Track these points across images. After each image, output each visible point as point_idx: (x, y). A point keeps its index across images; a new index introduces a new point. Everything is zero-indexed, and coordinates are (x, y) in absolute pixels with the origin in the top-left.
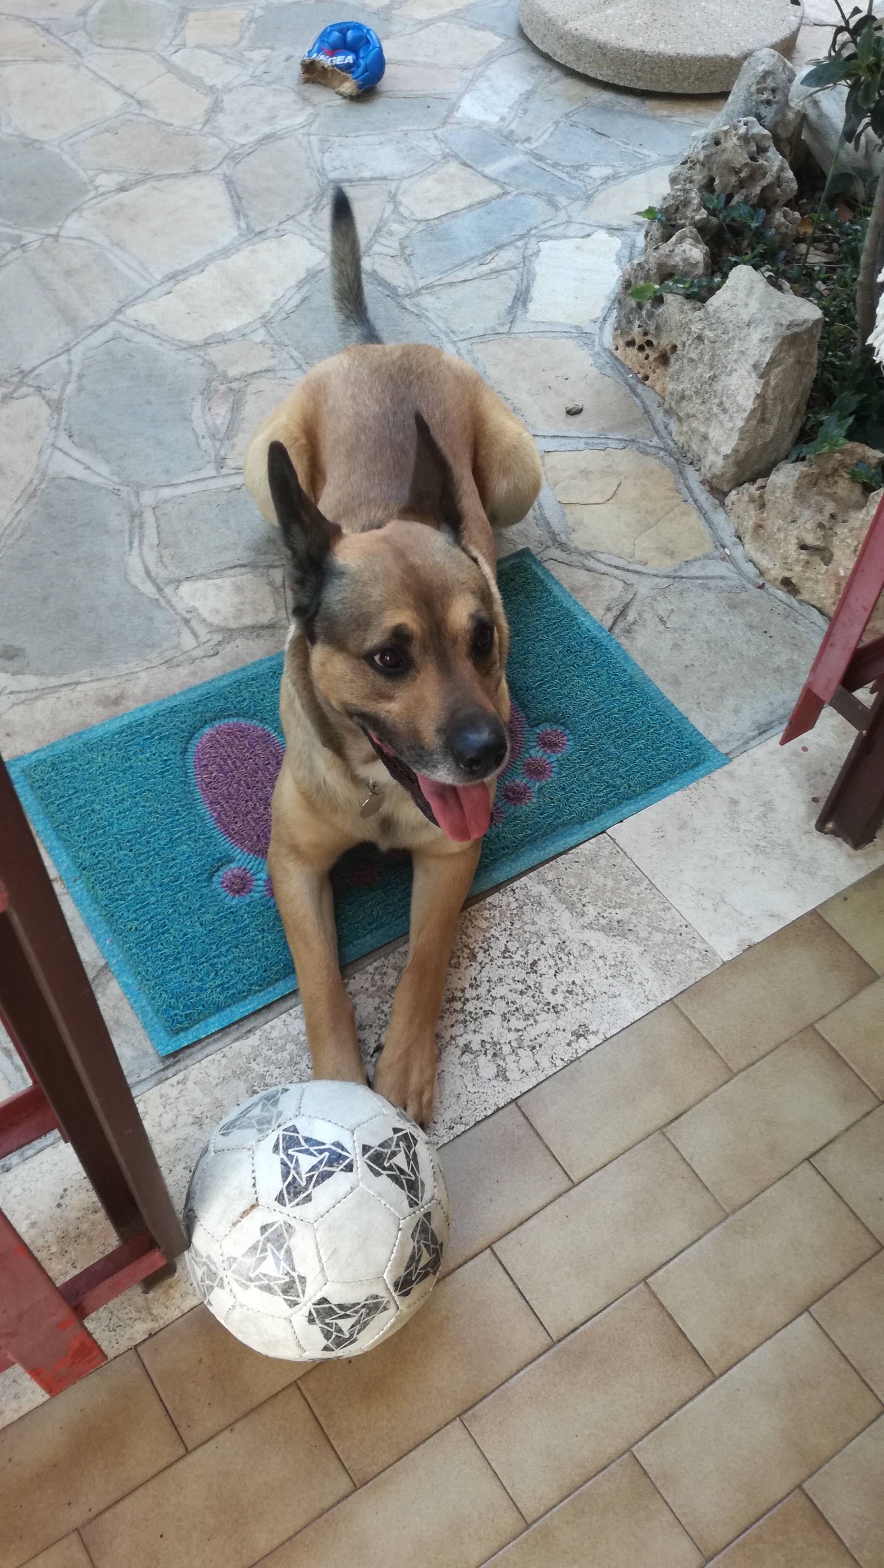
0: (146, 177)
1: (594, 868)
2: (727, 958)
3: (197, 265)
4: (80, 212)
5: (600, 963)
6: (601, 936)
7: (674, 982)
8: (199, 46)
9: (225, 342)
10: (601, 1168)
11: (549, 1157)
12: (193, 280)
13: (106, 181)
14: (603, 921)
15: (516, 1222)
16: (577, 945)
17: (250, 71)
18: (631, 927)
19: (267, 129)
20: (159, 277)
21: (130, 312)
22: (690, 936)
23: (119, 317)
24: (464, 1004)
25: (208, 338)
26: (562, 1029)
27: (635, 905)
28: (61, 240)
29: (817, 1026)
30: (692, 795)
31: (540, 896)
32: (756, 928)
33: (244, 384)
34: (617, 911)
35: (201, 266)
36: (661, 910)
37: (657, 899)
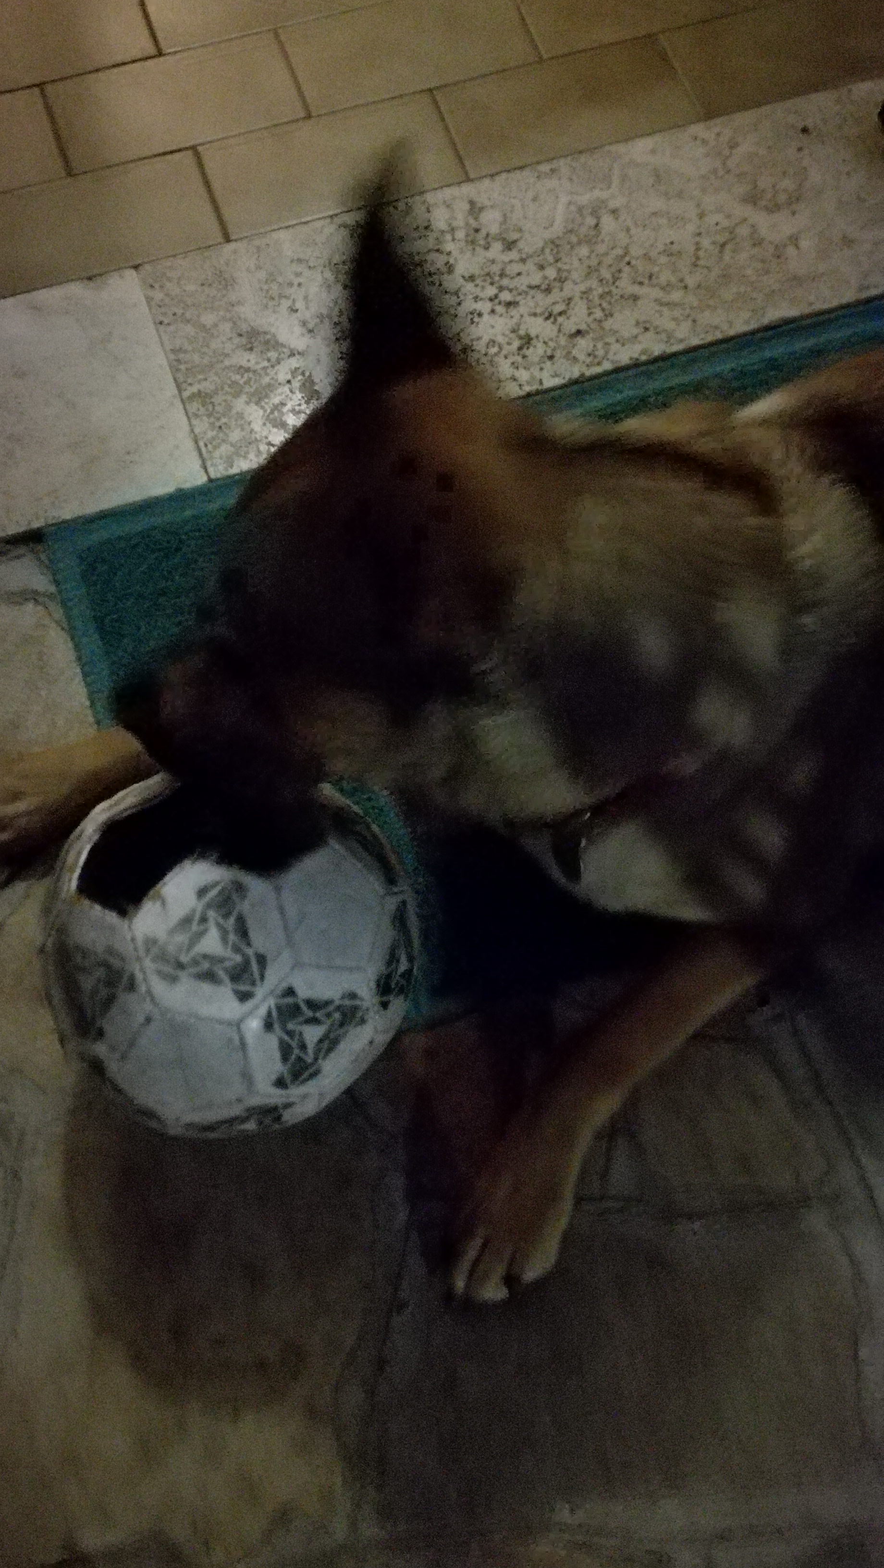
1: (252, 431)
2: (130, 272)
5: (300, 305)
18: (237, 340)
22: (164, 311)
24: (496, 296)
29: (61, 173)
36: (186, 352)
37: (182, 367)
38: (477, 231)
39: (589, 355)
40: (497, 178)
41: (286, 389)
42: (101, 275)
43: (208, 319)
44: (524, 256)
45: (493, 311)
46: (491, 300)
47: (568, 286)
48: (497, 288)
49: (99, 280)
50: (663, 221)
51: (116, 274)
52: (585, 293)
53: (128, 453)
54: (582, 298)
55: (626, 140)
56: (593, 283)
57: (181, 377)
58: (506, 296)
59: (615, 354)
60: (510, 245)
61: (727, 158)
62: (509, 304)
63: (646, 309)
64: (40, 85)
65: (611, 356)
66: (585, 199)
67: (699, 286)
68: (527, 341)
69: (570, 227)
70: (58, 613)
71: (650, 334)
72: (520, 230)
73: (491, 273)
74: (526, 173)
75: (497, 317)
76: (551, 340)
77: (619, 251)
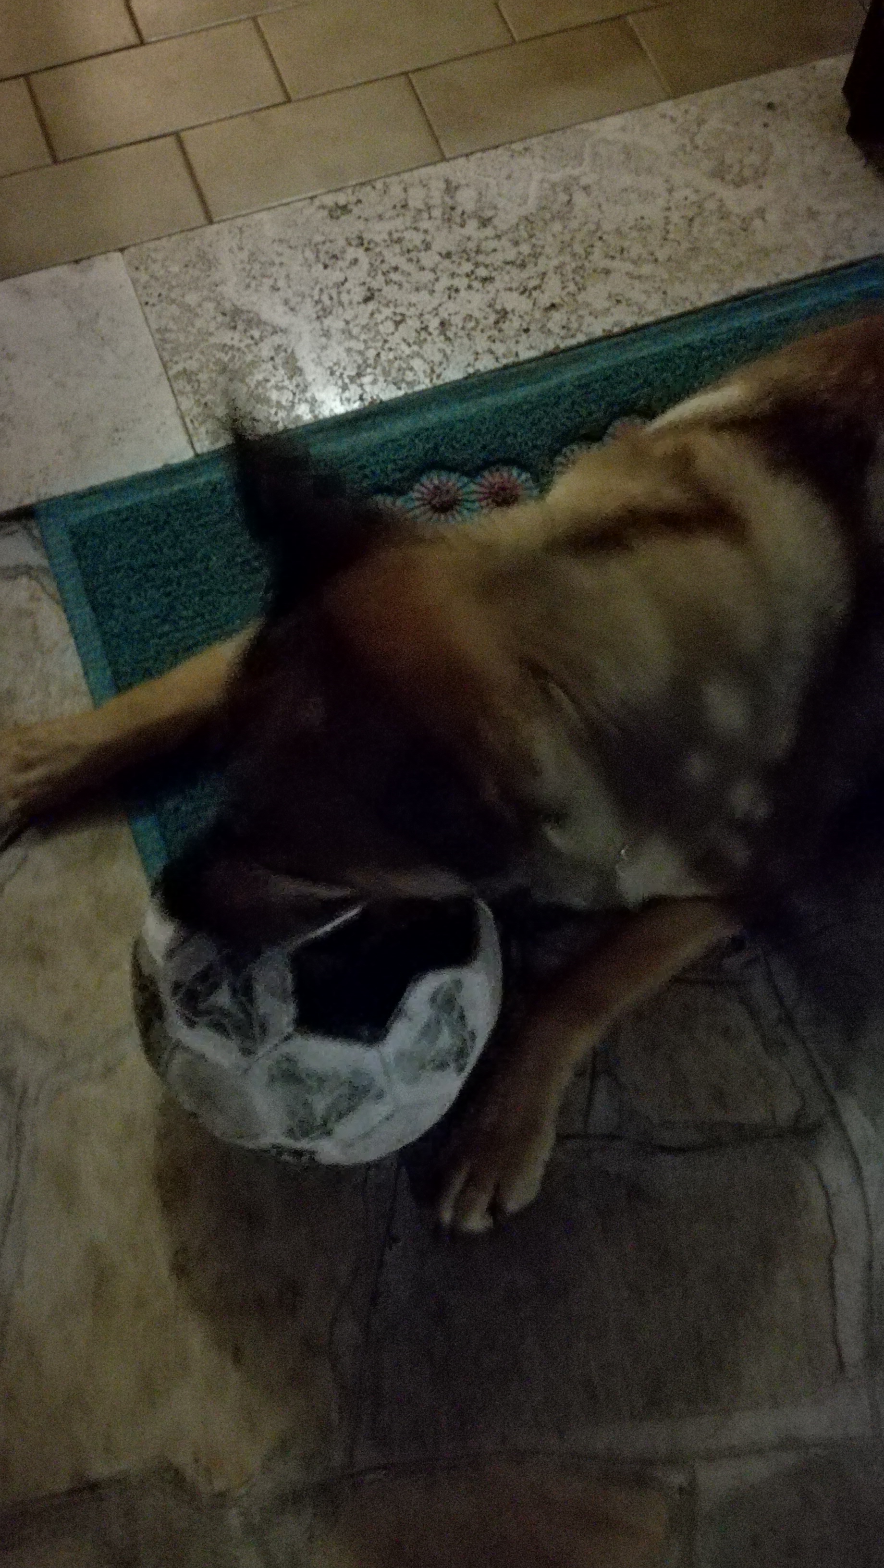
2: (115, 256)
5: (281, 283)
7: (197, 242)
10: (368, 82)
22: (147, 291)
26: (361, 220)
32: (56, 282)
38: (453, 208)
39: (564, 327)
40: (473, 158)
41: (269, 365)
42: (89, 258)
43: (192, 299)
47: (542, 261)
48: (473, 264)
49: (84, 263)
50: (633, 196)
51: (102, 257)
52: (558, 269)
53: (117, 430)
54: (556, 273)
55: (597, 119)
56: (567, 258)
57: (166, 356)
59: (589, 325)
60: (485, 223)
61: (695, 134)
63: (618, 283)
64: (26, 76)
65: (584, 328)
66: (556, 177)
67: (670, 259)
68: (504, 314)
69: (544, 203)
70: (52, 587)
71: (623, 307)
72: (495, 208)
73: (468, 249)
74: (500, 151)
75: (473, 292)
76: (526, 313)
77: (592, 227)
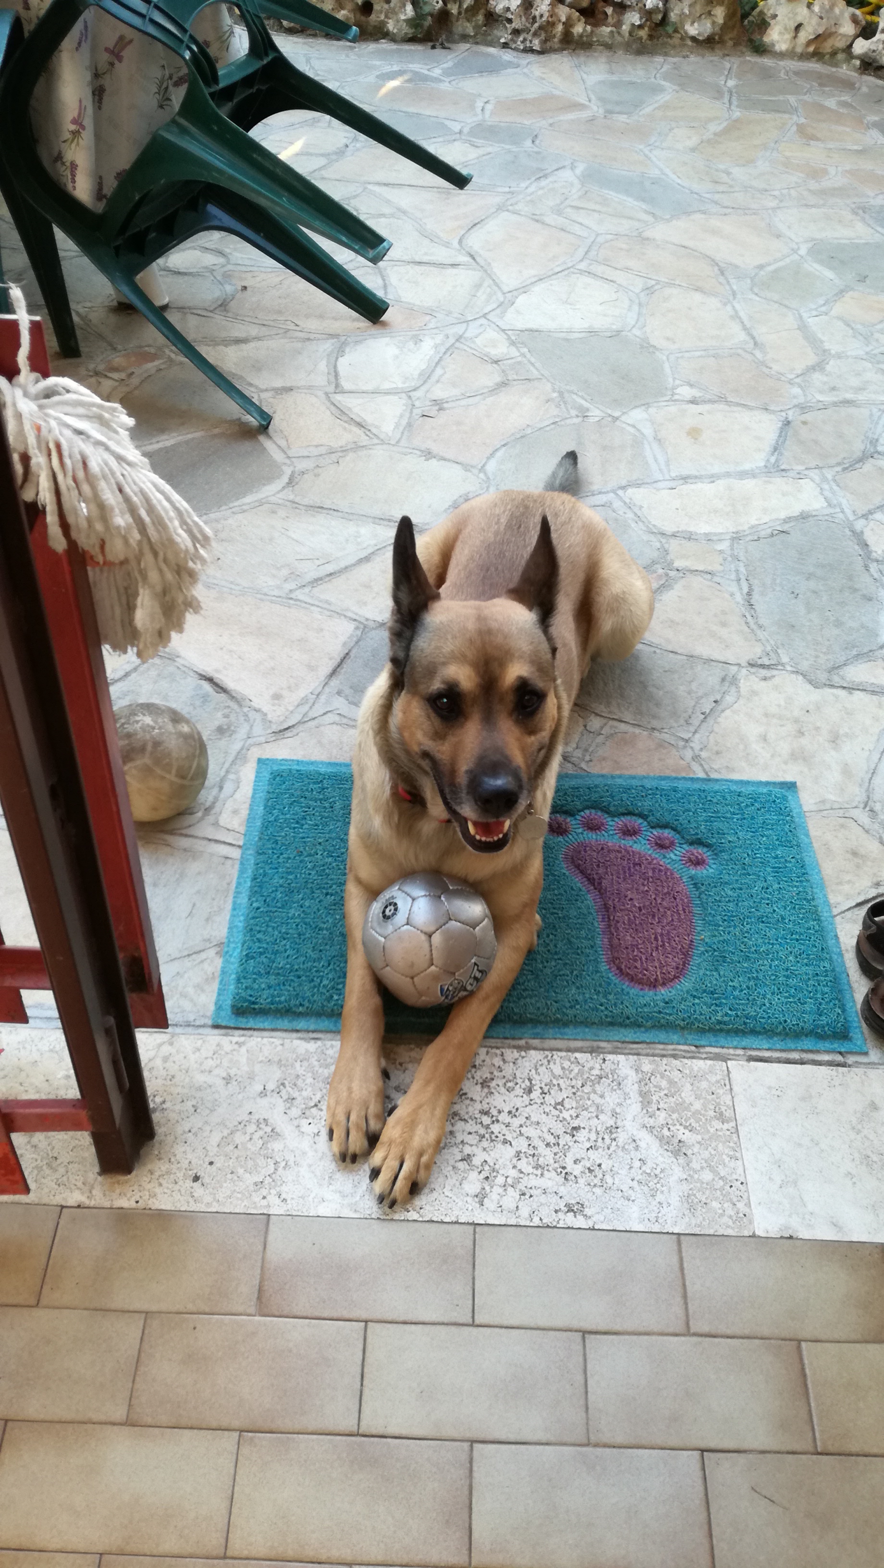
0: (722, 399)
1: (692, 1085)
2: (760, 1233)
3: (712, 476)
4: (647, 408)
5: (637, 1164)
6: (655, 1145)
7: (694, 1222)
8: (839, 318)
9: (689, 539)
10: (507, 1327)
11: (469, 1288)
12: (700, 485)
13: (686, 392)
14: (665, 1132)
15: (401, 1319)
16: (626, 1137)
17: (868, 349)
18: (689, 1152)
19: (849, 396)
20: (673, 475)
21: (630, 491)
22: (739, 1193)
23: (620, 492)
24: (493, 1123)
25: (678, 532)
26: (560, 1195)
27: (706, 1137)
28: (618, 423)
29: (803, 1344)
30: (835, 1078)
31: (626, 1078)
32: (809, 1225)
33: (682, 575)
34: (687, 1132)
35: (713, 478)
36: (728, 1156)
37: (732, 1144)
38: (487, 1178)
40: (454, 1219)
42: (782, 1237)
43: (707, 1176)
44: (461, 1146)
45: (500, 1112)
46: (498, 1121)
49: (786, 1235)
51: (770, 1235)
58: (486, 1120)
62: (486, 1113)
72: (454, 1167)
